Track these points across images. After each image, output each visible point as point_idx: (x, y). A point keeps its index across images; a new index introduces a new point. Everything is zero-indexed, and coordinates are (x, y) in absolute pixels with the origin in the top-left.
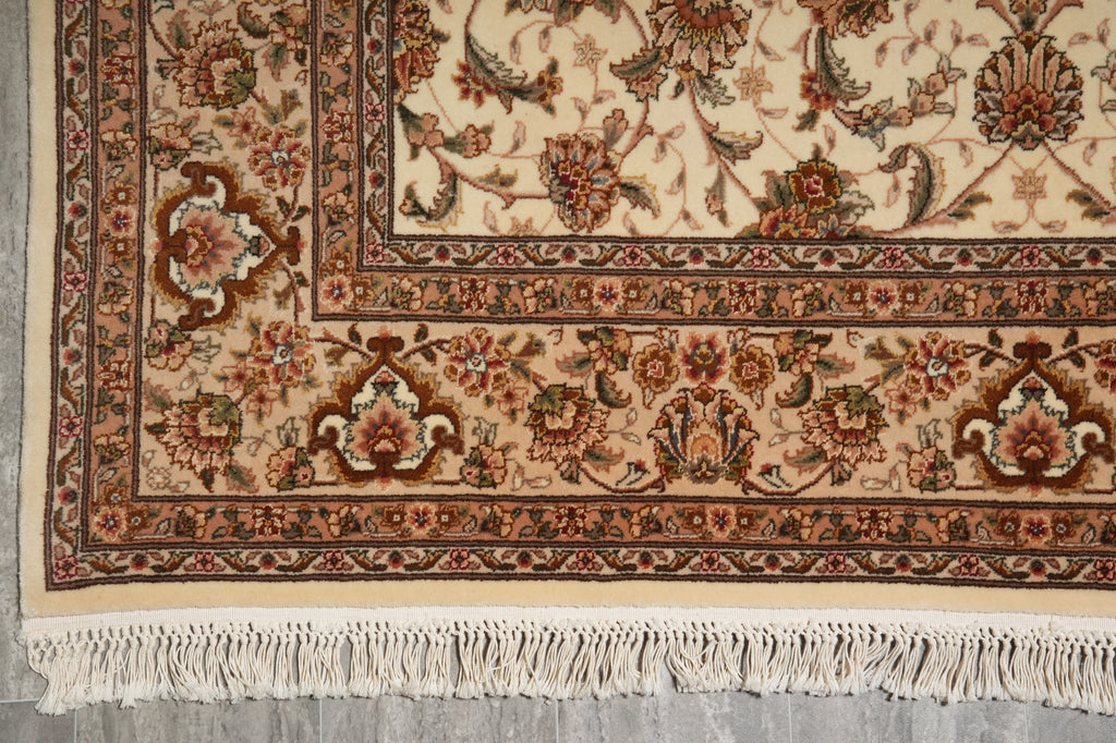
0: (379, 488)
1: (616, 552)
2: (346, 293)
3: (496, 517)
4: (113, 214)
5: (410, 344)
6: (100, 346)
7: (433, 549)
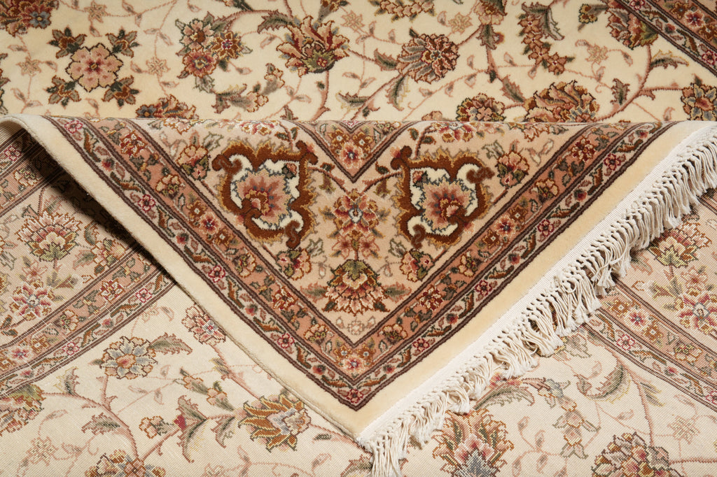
0: (469, 232)
1: (623, 142)
2: (356, 151)
3: (543, 189)
4: (202, 224)
5: (413, 145)
6: (261, 293)
7: (527, 236)
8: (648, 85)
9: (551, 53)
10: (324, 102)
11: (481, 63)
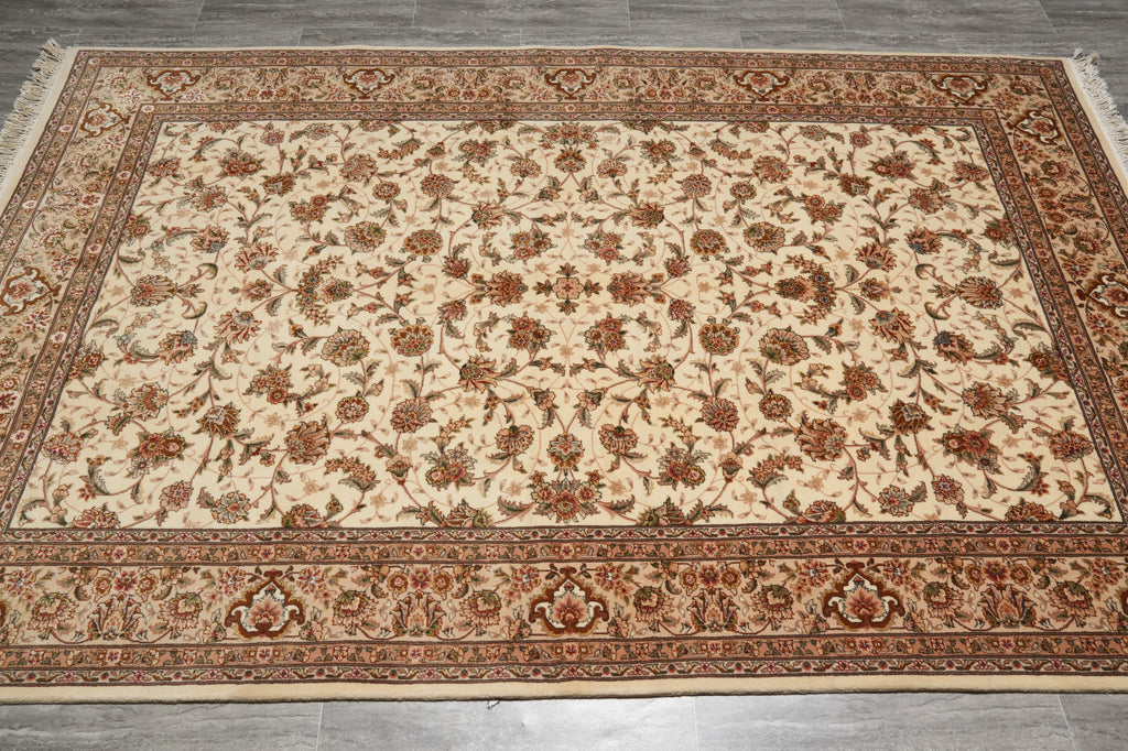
8: (270, 491)
9: (340, 470)
10: (447, 356)
11: (377, 435)
